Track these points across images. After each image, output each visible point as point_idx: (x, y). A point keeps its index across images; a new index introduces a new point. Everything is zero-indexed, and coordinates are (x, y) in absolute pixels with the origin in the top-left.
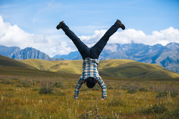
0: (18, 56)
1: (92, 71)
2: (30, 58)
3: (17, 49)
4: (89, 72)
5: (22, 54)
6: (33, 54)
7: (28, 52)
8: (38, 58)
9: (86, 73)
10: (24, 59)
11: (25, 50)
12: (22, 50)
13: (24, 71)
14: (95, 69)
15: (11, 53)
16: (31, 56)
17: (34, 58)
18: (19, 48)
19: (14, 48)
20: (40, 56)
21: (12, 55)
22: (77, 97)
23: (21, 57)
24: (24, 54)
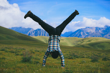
0: (32, 34)
1: (56, 46)
2: (40, 35)
3: (31, 30)
4: (54, 47)
5: (35, 32)
6: (42, 33)
7: (39, 32)
8: (45, 35)
9: (52, 48)
10: (36, 36)
11: (36, 30)
12: (35, 30)
13: (35, 43)
14: (58, 45)
15: (28, 32)
16: (40, 34)
17: (42, 35)
18: (33, 29)
19: (29, 29)
20: (46, 34)
21: (28, 33)
22: (44, 66)
23: (34, 35)
24: (36, 33)
